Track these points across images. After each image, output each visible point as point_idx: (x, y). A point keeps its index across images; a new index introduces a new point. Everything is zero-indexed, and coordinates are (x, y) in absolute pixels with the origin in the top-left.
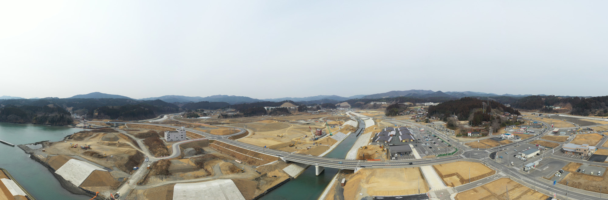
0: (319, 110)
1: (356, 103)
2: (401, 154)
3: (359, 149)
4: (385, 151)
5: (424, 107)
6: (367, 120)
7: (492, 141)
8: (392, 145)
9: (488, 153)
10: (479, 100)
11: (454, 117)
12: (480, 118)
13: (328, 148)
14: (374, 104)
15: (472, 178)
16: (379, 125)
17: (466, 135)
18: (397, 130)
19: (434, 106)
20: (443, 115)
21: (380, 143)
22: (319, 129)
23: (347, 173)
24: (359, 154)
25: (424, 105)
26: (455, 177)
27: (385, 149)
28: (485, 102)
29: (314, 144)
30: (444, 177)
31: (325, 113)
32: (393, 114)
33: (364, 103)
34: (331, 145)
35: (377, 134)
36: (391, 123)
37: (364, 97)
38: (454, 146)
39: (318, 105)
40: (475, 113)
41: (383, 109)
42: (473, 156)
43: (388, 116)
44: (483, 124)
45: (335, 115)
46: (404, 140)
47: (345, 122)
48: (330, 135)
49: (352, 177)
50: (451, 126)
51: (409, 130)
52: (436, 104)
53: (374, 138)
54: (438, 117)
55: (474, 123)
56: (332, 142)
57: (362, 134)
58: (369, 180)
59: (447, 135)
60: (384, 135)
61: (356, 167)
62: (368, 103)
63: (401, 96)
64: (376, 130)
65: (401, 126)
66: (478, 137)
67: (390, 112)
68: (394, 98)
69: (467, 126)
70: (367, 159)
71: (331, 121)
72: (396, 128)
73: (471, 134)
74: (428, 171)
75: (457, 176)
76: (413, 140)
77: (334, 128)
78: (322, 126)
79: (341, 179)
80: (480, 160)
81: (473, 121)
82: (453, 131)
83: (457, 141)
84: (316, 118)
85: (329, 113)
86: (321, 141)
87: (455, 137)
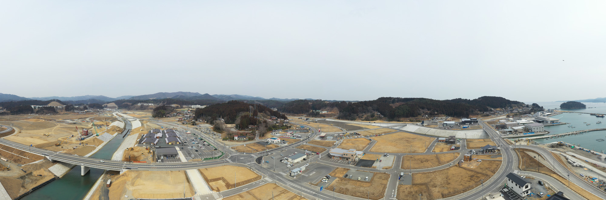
0: (85, 110)
1: (123, 104)
2: (167, 157)
3: (125, 151)
4: (151, 153)
5: (191, 109)
6: (134, 121)
7: (258, 145)
8: (158, 147)
9: (254, 157)
10: (246, 104)
11: (220, 120)
12: (246, 122)
13: (94, 148)
14: (141, 105)
15: (238, 183)
16: (146, 126)
17: (232, 139)
18: (163, 132)
19: (201, 109)
20: (210, 117)
21: (147, 145)
22: (86, 129)
23: (113, 174)
24: (125, 155)
25: (191, 108)
26: (221, 182)
27: (151, 151)
28: (252, 106)
29: (80, 144)
30: (210, 181)
31: (92, 114)
32: (159, 116)
33: (131, 104)
34: (97, 145)
35: (144, 135)
36: (158, 125)
37: (132, 98)
38: (220, 149)
39: (85, 105)
40: (242, 117)
41: (150, 110)
42: (239, 160)
43: (155, 117)
44: (250, 127)
45: (102, 115)
46: (171, 142)
47: (112, 122)
48: (97, 136)
49: (118, 178)
50: (218, 129)
51: (175, 132)
52: (203, 107)
53: (140, 139)
54: (204, 120)
55: (240, 127)
56: (98, 143)
57: (128, 135)
58: (135, 182)
59: (214, 138)
60: (150, 137)
61: (121, 168)
62: (135, 104)
63: (168, 98)
64: (143, 131)
65: (168, 128)
66: (245, 141)
67: (157, 113)
68: (161, 100)
69: (234, 130)
70: (133, 161)
71: (98, 121)
72: (162, 130)
73: (238, 138)
74: (194, 175)
75: (223, 180)
76: (180, 143)
77: (100, 129)
78: (88, 126)
79: (106, 180)
80: (246, 165)
81: (239, 125)
82: (219, 134)
83: (223, 144)
84: (82, 117)
85: (96, 114)
86: (87, 141)
87: (221, 140)
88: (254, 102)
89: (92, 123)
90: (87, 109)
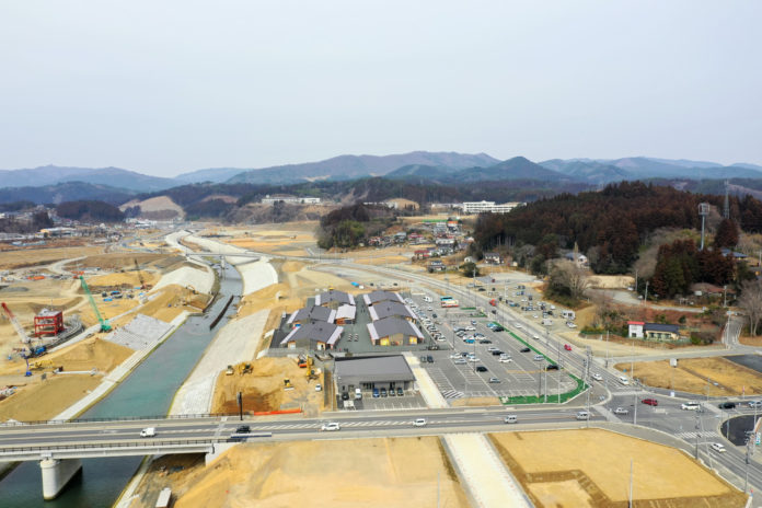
0: (43, 231)
1: (206, 200)
2: (375, 390)
3: (222, 376)
4: (317, 377)
5: (458, 218)
6: (250, 265)
7: (735, 367)
8: (342, 355)
9: (712, 413)
10: (684, 196)
11: (572, 259)
12: (683, 268)
13: (95, 381)
14: (275, 203)
15: (642, 501)
16: (294, 283)
17: (622, 333)
18: (359, 302)
19: (498, 215)
20: (531, 249)
21: (301, 349)
22: (50, 308)
23: (180, 468)
24: (224, 393)
25: (460, 211)
26: (572, 486)
27: (318, 371)
28: (711, 203)
29: (28, 374)
30: (530, 478)
31: (77, 243)
32: (344, 243)
33: (235, 200)
34: (107, 368)
35: (288, 316)
36: (339, 276)
37: (237, 176)
38: (570, 368)
39: (40, 207)
40: (664, 250)
41: (308, 222)
42: (647, 416)
43: (328, 249)
44: (699, 293)
45: (118, 249)
46: (387, 337)
47: (163, 274)
48: (103, 330)
49: (197, 479)
50: (562, 293)
51: (403, 301)
52: (507, 207)
53: (276, 331)
54: (509, 258)
55: (654, 288)
56: (111, 359)
57: (230, 318)
58: (263, 482)
59: (548, 327)
60: (314, 321)
61: (210, 441)
62: (251, 199)
63: (374, 175)
64: (286, 300)
65: (375, 288)
66: (673, 345)
67: (334, 233)
68: (348, 183)
69: (627, 299)
70: (252, 412)
71: (102, 273)
72: (356, 293)
73: (644, 330)
74: (471, 450)
75: (580, 482)
76: (419, 341)
77: (115, 301)
78: (62, 294)
79: (153, 493)
80: (678, 438)
81: (651, 280)
82: (568, 311)
83: (583, 350)
84: (31, 262)
85: (92, 242)
86: (62, 356)
87: (575, 336)
88: (724, 187)
89: (78, 282)
90: (50, 224)
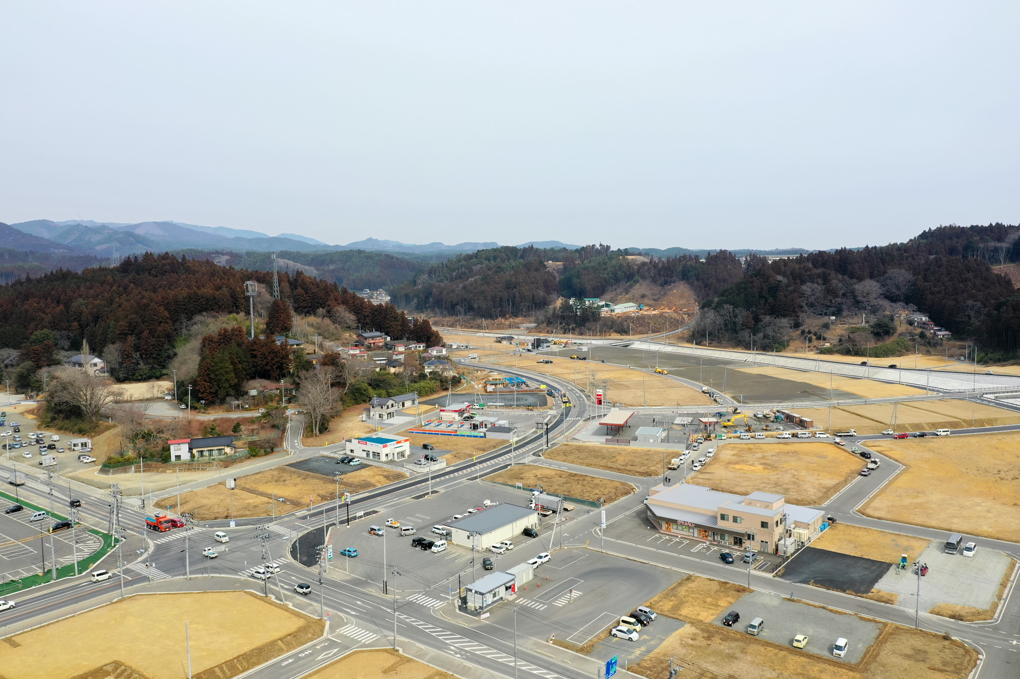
7: (299, 475)
10: (227, 272)
11: (80, 365)
12: (233, 363)
15: (205, 672)
17: (164, 457)
28: (259, 281)
38: (89, 520)
40: (208, 341)
42: (204, 560)
44: (253, 392)
50: (69, 415)
59: (48, 468)
66: (228, 462)
69: (164, 412)
73: (190, 449)
80: (243, 577)
81: (194, 383)
82: (80, 440)
83: (107, 491)
87: (94, 474)
88: (272, 262)
